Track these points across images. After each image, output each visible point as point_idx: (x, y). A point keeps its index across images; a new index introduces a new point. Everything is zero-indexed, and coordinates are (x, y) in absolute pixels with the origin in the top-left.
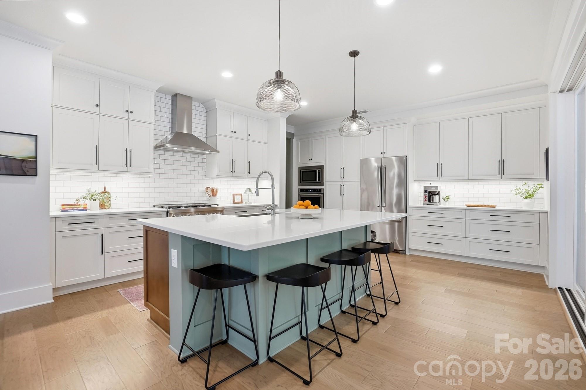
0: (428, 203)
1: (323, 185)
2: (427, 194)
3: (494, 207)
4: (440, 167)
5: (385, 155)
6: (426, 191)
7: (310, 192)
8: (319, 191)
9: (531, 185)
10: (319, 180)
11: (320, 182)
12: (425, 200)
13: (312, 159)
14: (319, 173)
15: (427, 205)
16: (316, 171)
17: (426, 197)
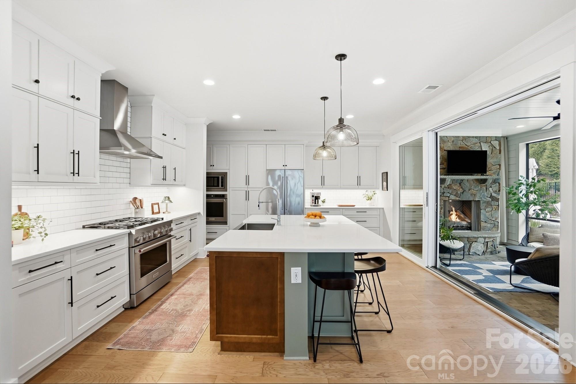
0: (314, 204)
1: (226, 191)
2: (314, 198)
3: (354, 206)
4: (323, 178)
5: (286, 168)
6: (313, 196)
7: (212, 197)
8: (223, 196)
9: (370, 193)
10: (222, 186)
11: (224, 187)
12: (313, 203)
13: (213, 166)
14: (222, 179)
15: (314, 206)
16: (218, 178)
17: (313, 200)
